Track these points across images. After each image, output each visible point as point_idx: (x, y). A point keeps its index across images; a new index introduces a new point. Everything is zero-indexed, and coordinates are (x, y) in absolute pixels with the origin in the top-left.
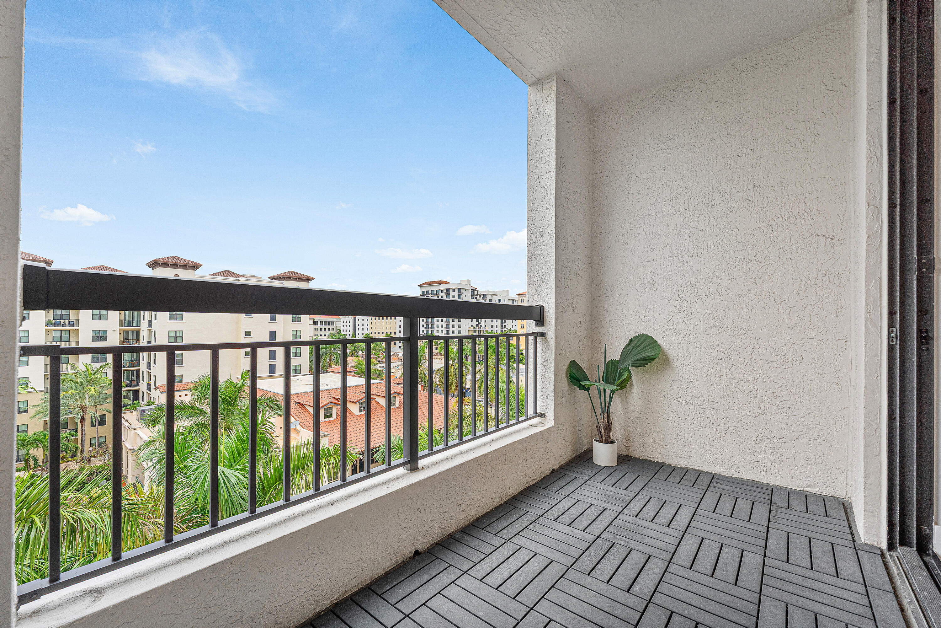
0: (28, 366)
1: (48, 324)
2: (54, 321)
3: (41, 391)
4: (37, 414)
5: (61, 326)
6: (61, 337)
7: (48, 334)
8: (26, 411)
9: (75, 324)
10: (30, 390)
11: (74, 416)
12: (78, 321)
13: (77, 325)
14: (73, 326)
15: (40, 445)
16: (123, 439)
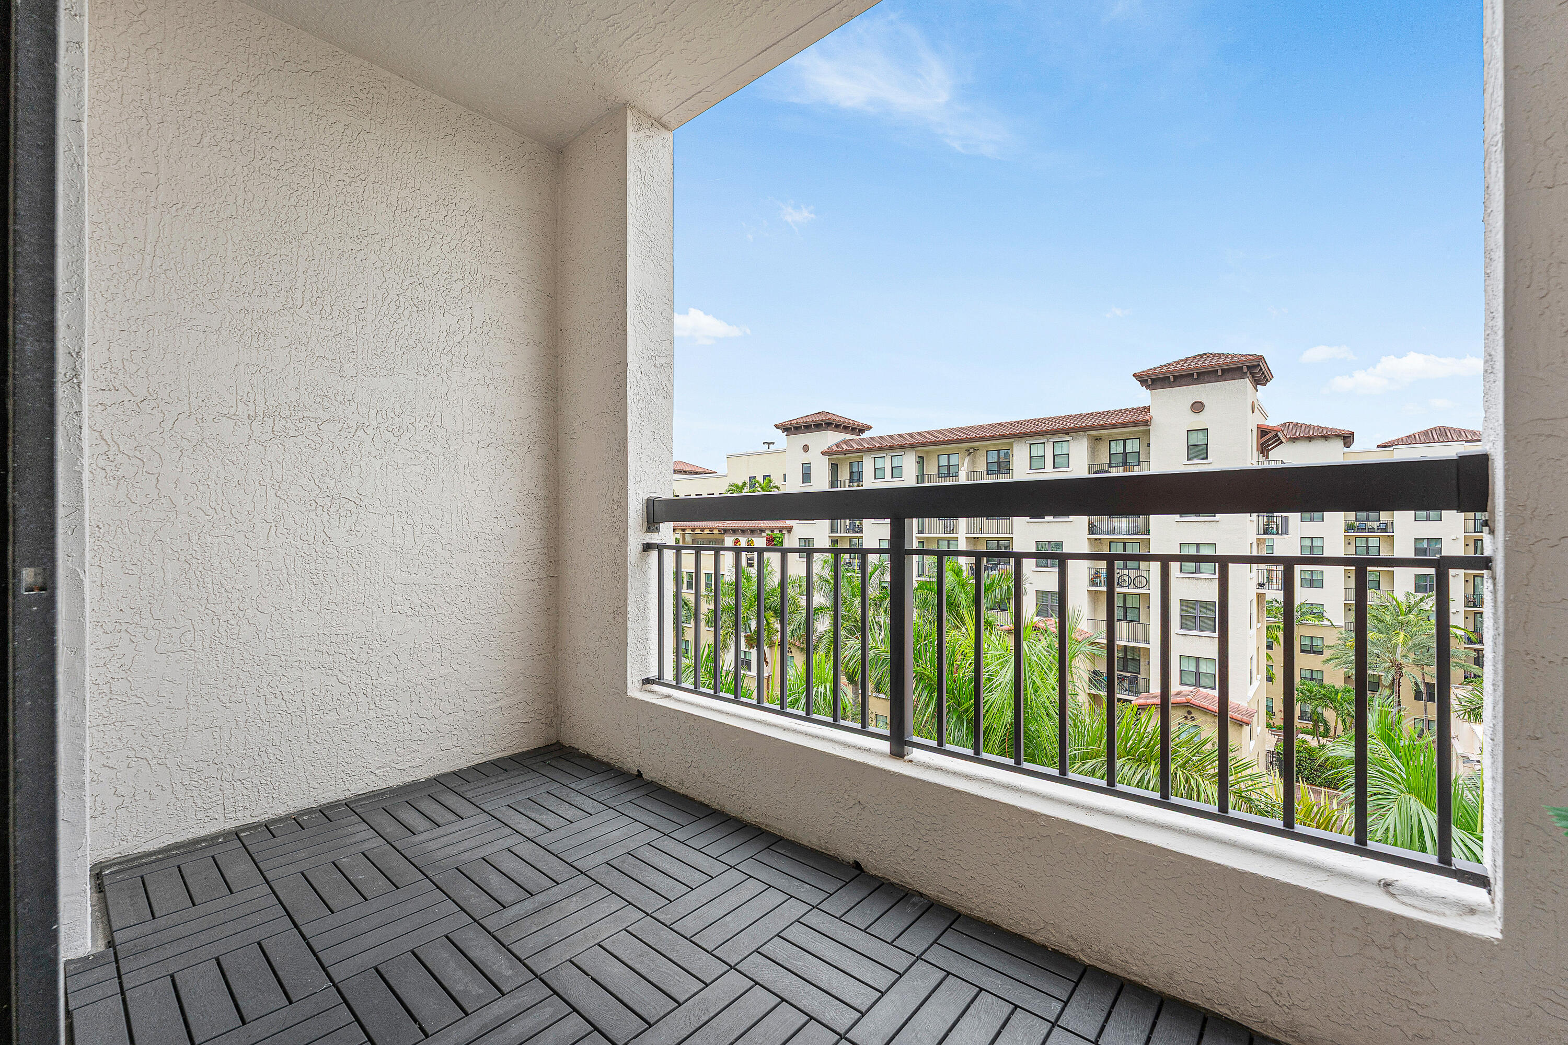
0: (1323, 588)
1: (1349, 527)
2: (1357, 524)
3: (1340, 627)
4: (1331, 659)
5: (1367, 530)
6: (1367, 547)
7: (1349, 544)
8: (1322, 653)
9: (1387, 528)
10: (1326, 622)
11: (1380, 674)
12: (1392, 523)
13: (1391, 530)
14: (1385, 530)
15: (1331, 705)
16: (1453, 734)
